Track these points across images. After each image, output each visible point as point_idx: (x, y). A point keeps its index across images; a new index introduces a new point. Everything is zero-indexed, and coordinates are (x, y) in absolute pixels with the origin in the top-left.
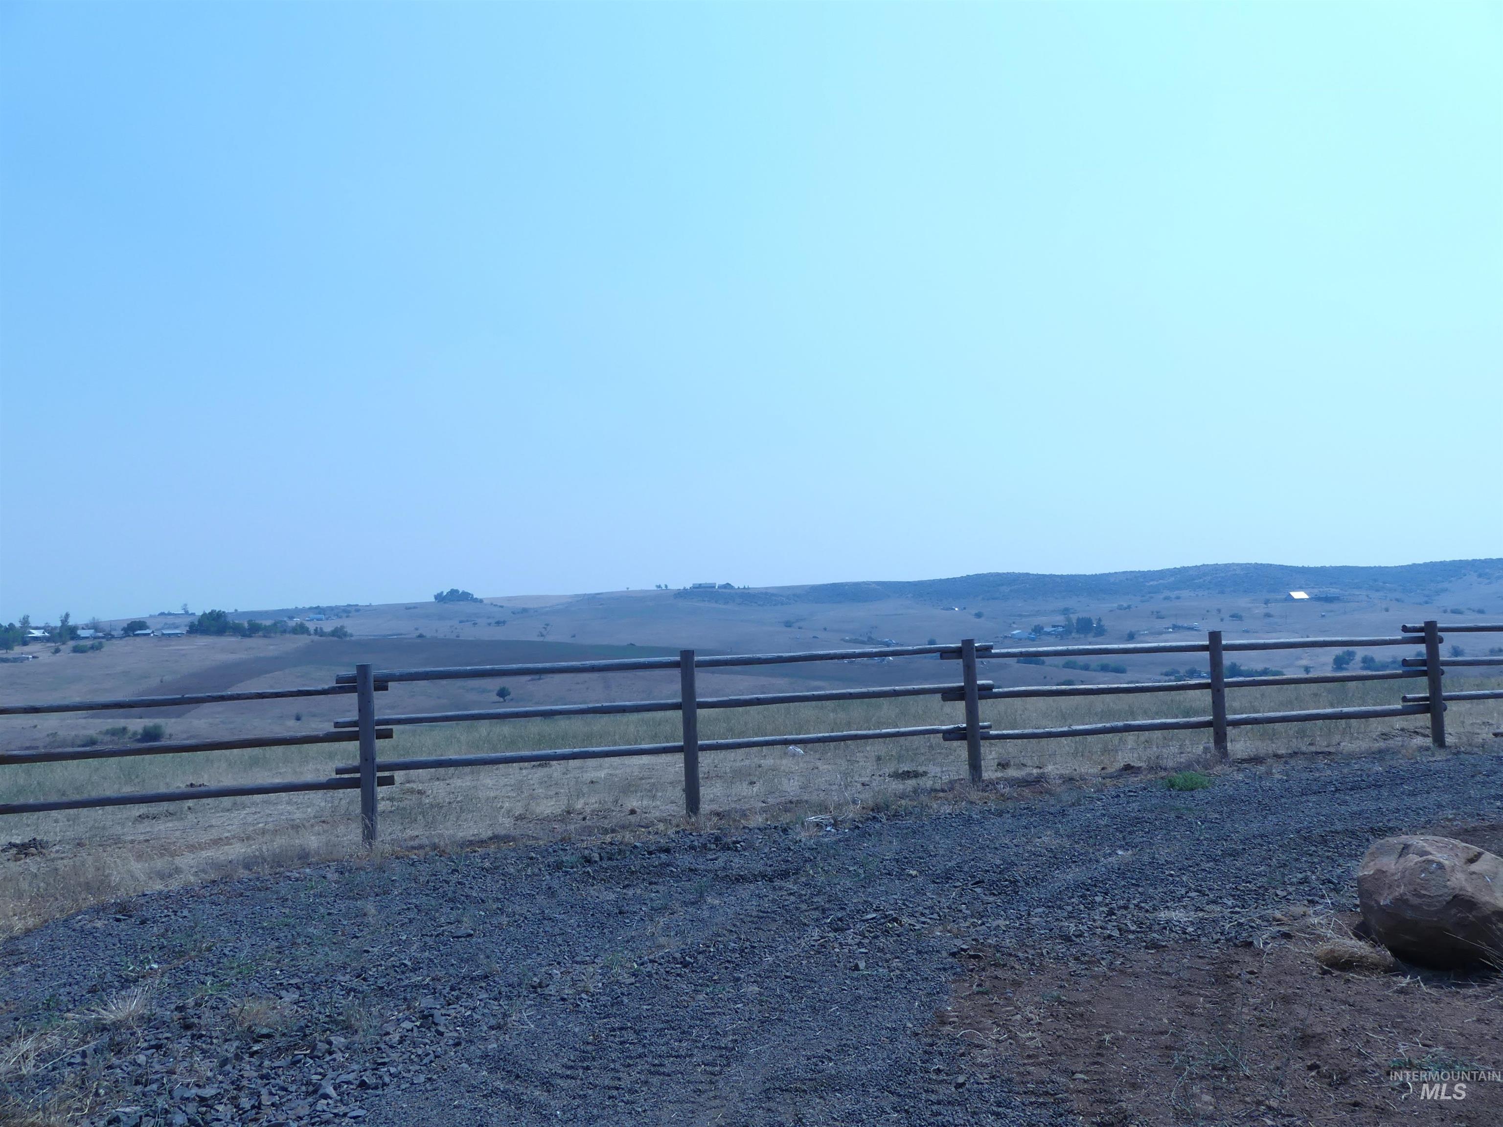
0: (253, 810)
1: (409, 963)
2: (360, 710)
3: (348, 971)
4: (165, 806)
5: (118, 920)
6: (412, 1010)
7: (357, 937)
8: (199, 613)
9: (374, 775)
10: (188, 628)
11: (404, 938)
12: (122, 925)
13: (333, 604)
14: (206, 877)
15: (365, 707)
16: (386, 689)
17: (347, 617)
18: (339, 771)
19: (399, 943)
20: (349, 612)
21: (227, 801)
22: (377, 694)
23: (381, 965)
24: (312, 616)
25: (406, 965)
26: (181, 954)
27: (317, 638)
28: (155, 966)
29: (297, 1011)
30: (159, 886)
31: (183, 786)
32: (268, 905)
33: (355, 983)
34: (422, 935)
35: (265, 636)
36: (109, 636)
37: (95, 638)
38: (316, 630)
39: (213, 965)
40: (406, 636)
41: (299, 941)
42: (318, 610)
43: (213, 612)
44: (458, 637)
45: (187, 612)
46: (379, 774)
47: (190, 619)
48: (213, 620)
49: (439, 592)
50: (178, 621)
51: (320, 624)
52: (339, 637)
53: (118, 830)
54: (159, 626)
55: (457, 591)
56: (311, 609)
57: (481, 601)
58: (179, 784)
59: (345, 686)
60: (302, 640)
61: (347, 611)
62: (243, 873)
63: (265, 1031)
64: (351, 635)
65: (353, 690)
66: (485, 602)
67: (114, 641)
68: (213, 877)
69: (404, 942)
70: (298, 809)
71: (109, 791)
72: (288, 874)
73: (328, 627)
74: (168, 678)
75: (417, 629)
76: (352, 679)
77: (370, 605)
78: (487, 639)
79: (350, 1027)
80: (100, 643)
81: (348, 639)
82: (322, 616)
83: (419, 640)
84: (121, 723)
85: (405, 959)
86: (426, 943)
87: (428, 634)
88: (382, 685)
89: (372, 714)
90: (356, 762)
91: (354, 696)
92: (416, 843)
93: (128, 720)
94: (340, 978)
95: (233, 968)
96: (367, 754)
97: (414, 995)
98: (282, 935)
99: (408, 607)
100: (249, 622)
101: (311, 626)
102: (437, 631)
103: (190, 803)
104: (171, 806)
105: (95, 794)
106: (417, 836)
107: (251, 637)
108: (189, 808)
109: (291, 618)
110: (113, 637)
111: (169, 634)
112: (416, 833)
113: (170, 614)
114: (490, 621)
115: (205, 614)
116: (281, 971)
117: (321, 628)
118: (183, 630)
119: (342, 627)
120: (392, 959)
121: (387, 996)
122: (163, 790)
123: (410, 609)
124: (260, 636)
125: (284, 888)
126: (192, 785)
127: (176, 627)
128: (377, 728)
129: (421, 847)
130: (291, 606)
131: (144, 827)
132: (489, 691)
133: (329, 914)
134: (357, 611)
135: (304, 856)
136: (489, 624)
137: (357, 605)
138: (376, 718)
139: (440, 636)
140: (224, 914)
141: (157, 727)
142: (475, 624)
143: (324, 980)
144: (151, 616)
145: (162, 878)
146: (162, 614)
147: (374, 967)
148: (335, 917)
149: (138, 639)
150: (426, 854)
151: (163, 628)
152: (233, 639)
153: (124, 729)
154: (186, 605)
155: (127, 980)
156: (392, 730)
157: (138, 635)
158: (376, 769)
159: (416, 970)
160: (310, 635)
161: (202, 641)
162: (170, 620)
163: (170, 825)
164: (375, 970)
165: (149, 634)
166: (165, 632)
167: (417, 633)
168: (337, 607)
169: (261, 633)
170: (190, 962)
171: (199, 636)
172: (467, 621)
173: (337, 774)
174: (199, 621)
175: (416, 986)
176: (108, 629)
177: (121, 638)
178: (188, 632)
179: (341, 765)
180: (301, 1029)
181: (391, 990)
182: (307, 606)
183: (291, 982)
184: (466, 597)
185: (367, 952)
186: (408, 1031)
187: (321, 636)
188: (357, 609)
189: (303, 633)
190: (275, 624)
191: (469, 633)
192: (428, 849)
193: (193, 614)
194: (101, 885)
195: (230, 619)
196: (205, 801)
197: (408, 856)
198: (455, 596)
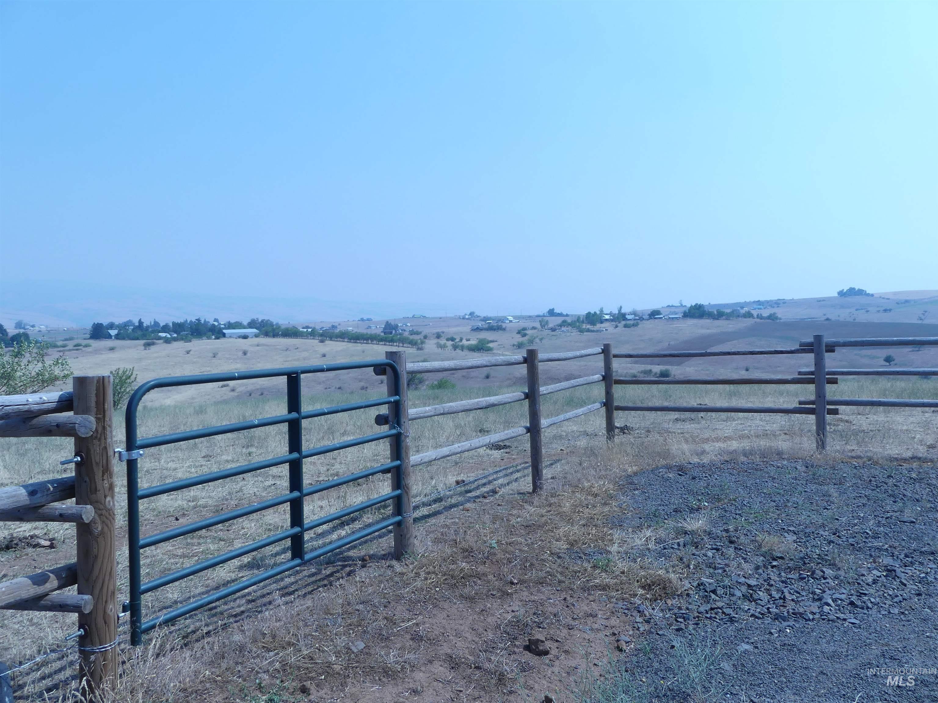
0: (740, 422)
1: (870, 533)
2: (815, 365)
3: (827, 529)
4: (687, 415)
5: (680, 475)
6: (877, 564)
7: (827, 509)
8: (689, 306)
9: (825, 407)
10: (682, 314)
11: (862, 515)
12: (683, 478)
13: (768, 299)
14: (722, 458)
15: (819, 362)
16: (833, 351)
17: (778, 307)
18: (801, 403)
19: (859, 517)
20: (779, 304)
21: (724, 415)
22: (827, 355)
23: (849, 530)
24: (755, 306)
25: (868, 534)
26: (719, 500)
27: (758, 320)
28: (706, 504)
29: (797, 547)
30: (696, 460)
31: (695, 404)
32: (764, 480)
33: (832, 537)
34: (875, 516)
35: (727, 319)
36: (641, 319)
37: (635, 320)
38: (758, 315)
39: (739, 510)
40: (819, 319)
41: (789, 504)
42: (759, 302)
43: (697, 304)
44: (854, 320)
45: (682, 305)
46: (828, 407)
47: (683, 309)
48: (697, 309)
49: (841, 290)
50: (677, 310)
51: (759, 312)
52: (773, 320)
53: (666, 425)
54: (667, 313)
55: (854, 289)
56: (754, 302)
57: (872, 295)
58: (694, 403)
59: (806, 348)
60: (749, 322)
61: (778, 303)
62: (743, 459)
63: (779, 555)
64: (780, 319)
65: (811, 351)
66: (875, 296)
67: (644, 322)
68: (726, 458)
69: (863, 518)
70: (767, 424)
71: (657, 403)
72: (772, 463)
73: (766, 313)
74: (672, 343)
75: (825, 315)
76: (811, 344)
77: (793, 299)
78: (876, 321)
79: (834, 565)
80: (637, 323)
81: (778, 321)
82: (762, 307)
83: (827, 322)
84: (649, 367)
85: (867, 529)
86: (879, 522)
87: (833, 317)
88: (831, 348)
89: (824, 367)
90: (813, 398)
91: (812, 356)
92: (854, 454)
93: (652, 366)
94: (822, 532)
95: (751, 514)
96: (820, 394)
97: (878, 554)
98: (776, 499)
99: (819, 300)
100: (717, 311)
101: (755, 313)
102: (839, 316)
103: (702, 414)
104: (693, 415)
105: (650, 405)
106: (853, 450)
107: (718, 319)
108: (702, 417)
109: (742, 308)
110: (643, 319)
111: (673, 318)
112: (852, 448)
113: (672, 306)
114: (878, 309)
115: (692, 306)
116: (782, 521)
117: (761, 315)
118: (680, 315)
119: (775, 313)
120: (856, 527)
121: (857, 551)
122: (685, 405)
123: (820, 302)
124: (724, 319)
125: (772, 471)
126: (701, 405)
127: (676, 314)
128: (827, 376)
129: (859, 457)
130: (742, 300)
131: (679, 425)
132: (878, 358)
133: (805, 491)
134: (784, 303)
135: (780, 454)
136: (879, 311)
137: (784, 299)
138: (826, 370)
139: (841, 319)
140: (738, 481)
141: (667, 371)
142: (867, 311)
143: (811, 532)
144: (663, 307)
145: (697, 455)
146: (668, 306)
147: (845, 530)
148: (810, 494)
149: (656, 320)
150: (864, 463)
151: (669, 314)
152: (708, 321)
153: (650, 371)
154: (681, 301)
155: (692, 509)
156: (837, 378)
157: (656, 318)
158: (826, 403)
159: (876, 538)
160: (754, 318)
161: (691, 322)
162: (673, 310)
163: (693, 425)
164: (845, 532)
165: (662, 318)
166: (670, 316)
167: (825, 317)
168: (771, 301)
169: (724, 317)
170: (725, 505)
171: (689, 319)
172: (862, 309)
173: (800, 404)
174: (689, 310)
175: (878, 548)
176: (641, 315)
177: (648, 320)
178: (683, 316)
179: (803, 399)
180: (802, 558)
181: (859, 547)
182: (752, 300)
183: (790, 529)
184: (861, 292)
185: (838, 519)
186: (877, 577)
187: (761, 319)
188: (784, 302)
189: (749, 317)
190: (733, 312)
191: (862, 317)
192: (865, 459)
193: (685, 306)
194: (666, 454)
195: (706, 309)
196: (709, 414)
197: (850, 463)
198: (852, 292)
